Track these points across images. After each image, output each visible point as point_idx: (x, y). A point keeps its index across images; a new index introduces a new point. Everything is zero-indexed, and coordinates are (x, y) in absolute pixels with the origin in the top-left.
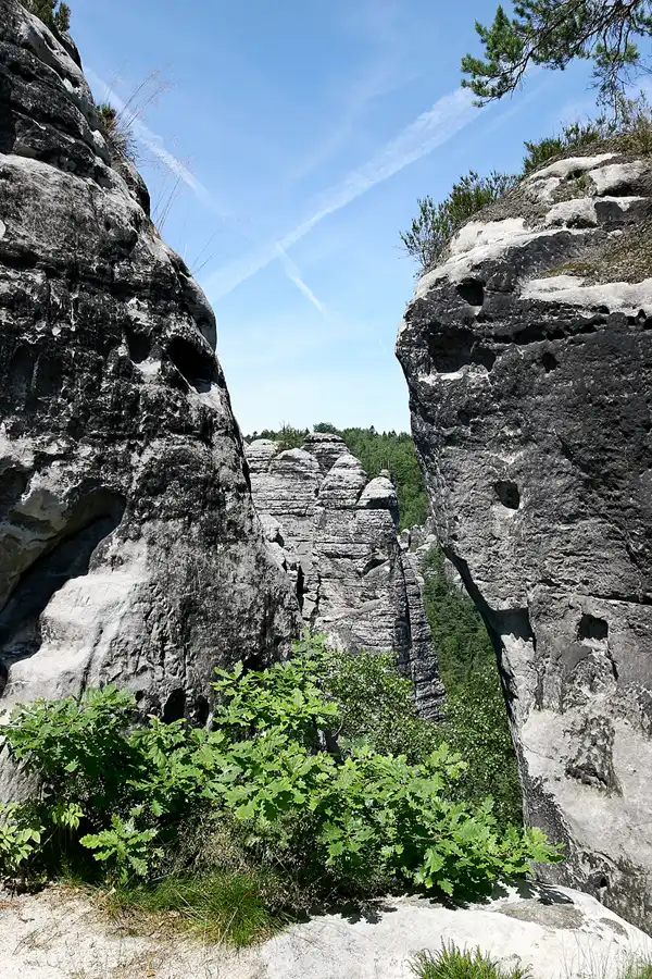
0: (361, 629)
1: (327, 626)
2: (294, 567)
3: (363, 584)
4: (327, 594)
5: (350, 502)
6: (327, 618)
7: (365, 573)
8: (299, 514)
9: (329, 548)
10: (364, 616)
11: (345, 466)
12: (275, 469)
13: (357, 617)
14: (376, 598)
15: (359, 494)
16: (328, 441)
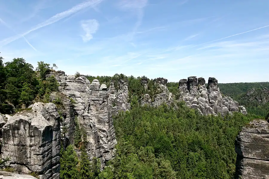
0: (101, 116)
1: (92, 116)
2: (84, 103)
3: (101, 106)
4: (91, 109)
5: (98, 89)
6: (92, 114)
7: (102, 104)
8: (83, 92)
9: (93, 99)
10: (101, 113)
11: (96, 81)
12: (77, 82)
13: (100, 113)
14: (104, 109)
15: (100, 87)
16: (82, 76)
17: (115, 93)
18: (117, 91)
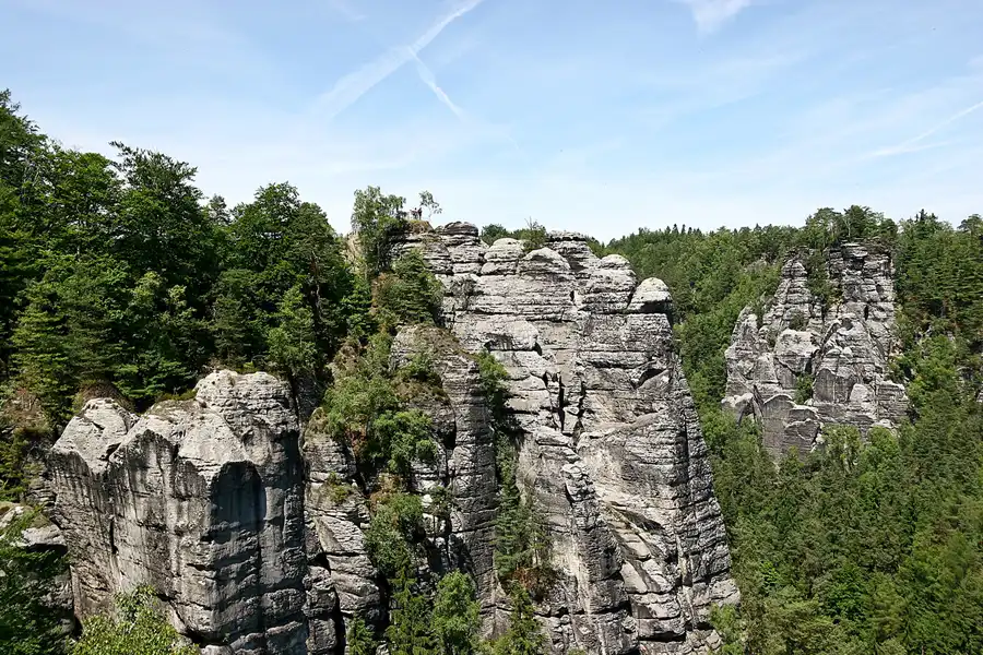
0: (637, 446)
1: (594, 442)
2: (555, 379)
3: (638, 396)
4: (593, 407)
5: (620, 306)
6: (595, 434)
7: (640, 384)
8: (554, 320)
9: (596, 357)
10: (639, 431)
11: (612, 266)
12: (525, 271)
13: (632, 432)
14: (652, 411)
15: (631, 297)
16: (569, 239)
17: (812, 321)
18: (825, 311)
